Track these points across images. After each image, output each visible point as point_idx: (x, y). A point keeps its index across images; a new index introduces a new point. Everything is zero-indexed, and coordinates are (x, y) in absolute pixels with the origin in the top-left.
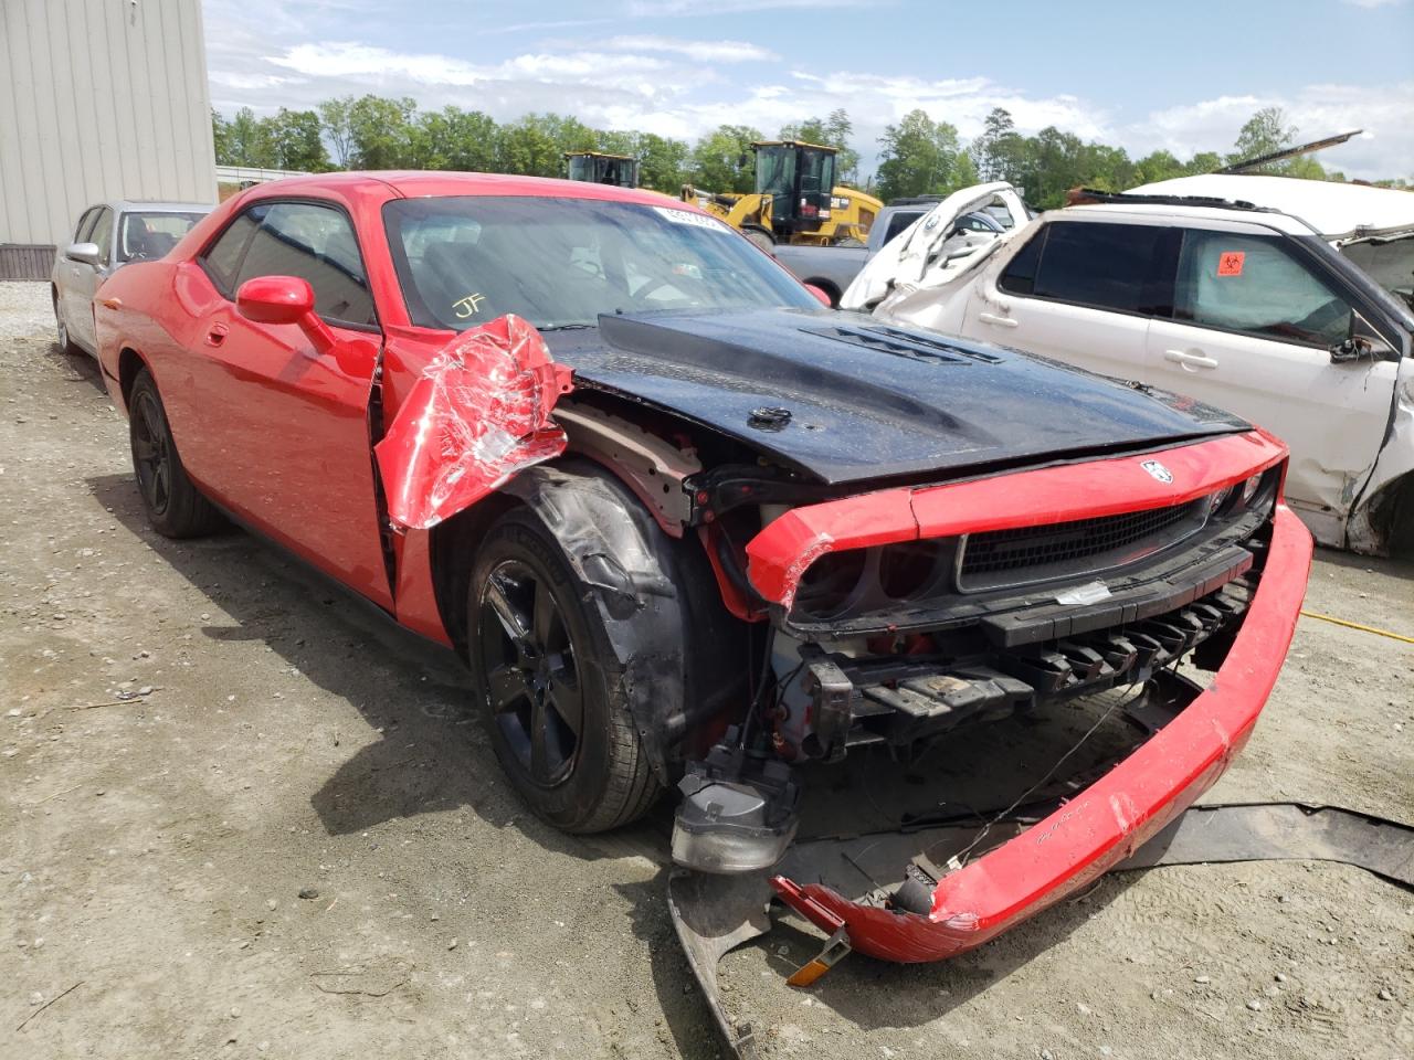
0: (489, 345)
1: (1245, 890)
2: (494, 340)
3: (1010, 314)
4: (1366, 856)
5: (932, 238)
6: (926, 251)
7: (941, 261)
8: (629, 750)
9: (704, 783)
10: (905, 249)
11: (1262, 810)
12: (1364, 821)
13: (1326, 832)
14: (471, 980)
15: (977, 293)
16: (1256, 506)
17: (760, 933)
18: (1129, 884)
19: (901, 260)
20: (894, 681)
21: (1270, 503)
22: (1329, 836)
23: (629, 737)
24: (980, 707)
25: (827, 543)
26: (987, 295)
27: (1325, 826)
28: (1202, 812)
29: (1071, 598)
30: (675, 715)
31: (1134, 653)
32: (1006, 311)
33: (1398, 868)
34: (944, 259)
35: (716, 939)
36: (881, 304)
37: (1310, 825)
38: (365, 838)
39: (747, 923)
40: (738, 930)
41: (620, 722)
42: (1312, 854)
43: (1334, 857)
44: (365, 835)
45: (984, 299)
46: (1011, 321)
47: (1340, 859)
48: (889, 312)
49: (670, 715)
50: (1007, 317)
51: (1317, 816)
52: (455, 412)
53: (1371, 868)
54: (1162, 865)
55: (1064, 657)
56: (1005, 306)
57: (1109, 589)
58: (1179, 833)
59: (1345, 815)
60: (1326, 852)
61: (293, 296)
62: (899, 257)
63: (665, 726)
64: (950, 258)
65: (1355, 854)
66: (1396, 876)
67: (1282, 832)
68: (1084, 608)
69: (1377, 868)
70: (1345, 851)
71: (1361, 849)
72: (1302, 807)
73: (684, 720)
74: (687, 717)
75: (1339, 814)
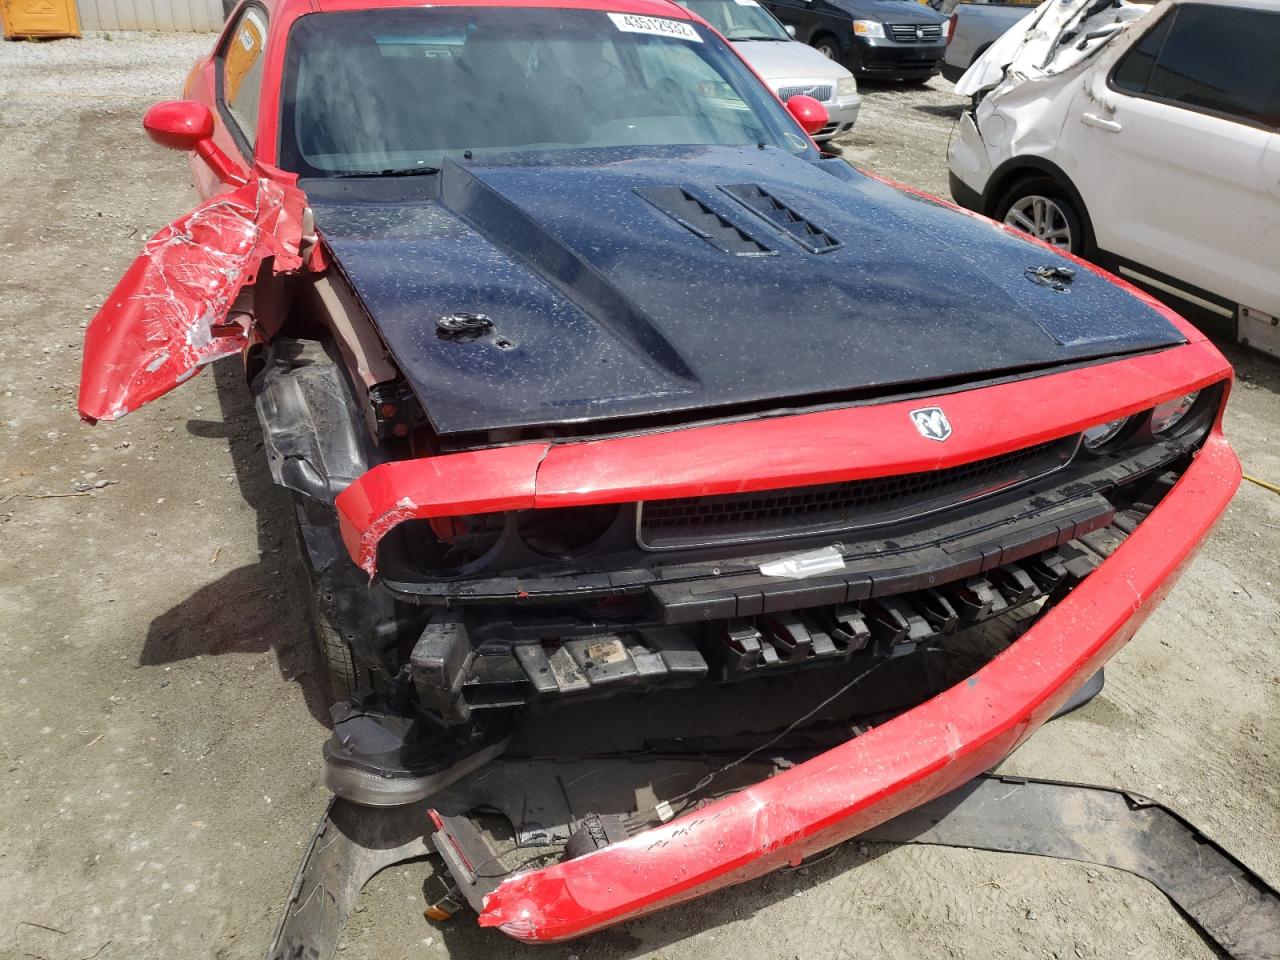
0: (231, 214)
1: (996, 892)
2: (237, 210)
3: (1115, 115)
4: (1172, 877)
5: (1070, 13)
6: (1059, 30)
7: (1079, 41)
8: (340, 650)
9: (354, 713)
10: (1034, 26)
11: (1079, 793)
12: (1190, 834)
13: (1144, 834)
14: (154, 847)
15: (1084, 88)
16: (1177, 434)
17: (428, 852)
18: (869, 857)
19: (1026, 41)
20: (558, 639)
21: (1200, 432)
22: (1145, 841)
23: (337, 639)
24: (636, 682)
25: (407, 510)
26: (1094, 91)
27: (1145, 827)
28: (1003, 785)
29: (781, 568)
30: (386, 623)
31: (862, 635)
32: (1111, 111)
33: (1199, 903)
34: (1083, 39)
35: (381, 852)
36: (990, 94)
37: (1128, 821)
38: (167, 673)
39: (420, 839)
40: (406, 846)
41: (326, 623)
42: (1111, 858)
43: (1136, 871)
44: (168, 669)
45: (1091, 95)
46: (1115, 124)
47: (1141, 872)
48: (993, 103)
49: (379, 622)
50: (1112, 120)
51: (1143, 812)
52: (172, 292)
53: (1171, 893)
54: (917, 843)
55: (758, 635)
56: (1111, 107)
57: (844, 557)
58: (963, 805)
59: (1174, 820)
60: (1128, 858)
61: (189, 123)
62: (1024, 37)
63: (375, 632)
64: (1089, 37)
65: (1162, 870)
66: (1192, 912)
67: (1091, 823)
68: (794, 583)
69: (1177, 897)
70: (1152, 863)
71: (1171, 867)
72: (1129, 801)
73: (395, 629)
74: (398, 626)
75: (1167, 817)
